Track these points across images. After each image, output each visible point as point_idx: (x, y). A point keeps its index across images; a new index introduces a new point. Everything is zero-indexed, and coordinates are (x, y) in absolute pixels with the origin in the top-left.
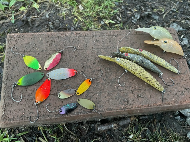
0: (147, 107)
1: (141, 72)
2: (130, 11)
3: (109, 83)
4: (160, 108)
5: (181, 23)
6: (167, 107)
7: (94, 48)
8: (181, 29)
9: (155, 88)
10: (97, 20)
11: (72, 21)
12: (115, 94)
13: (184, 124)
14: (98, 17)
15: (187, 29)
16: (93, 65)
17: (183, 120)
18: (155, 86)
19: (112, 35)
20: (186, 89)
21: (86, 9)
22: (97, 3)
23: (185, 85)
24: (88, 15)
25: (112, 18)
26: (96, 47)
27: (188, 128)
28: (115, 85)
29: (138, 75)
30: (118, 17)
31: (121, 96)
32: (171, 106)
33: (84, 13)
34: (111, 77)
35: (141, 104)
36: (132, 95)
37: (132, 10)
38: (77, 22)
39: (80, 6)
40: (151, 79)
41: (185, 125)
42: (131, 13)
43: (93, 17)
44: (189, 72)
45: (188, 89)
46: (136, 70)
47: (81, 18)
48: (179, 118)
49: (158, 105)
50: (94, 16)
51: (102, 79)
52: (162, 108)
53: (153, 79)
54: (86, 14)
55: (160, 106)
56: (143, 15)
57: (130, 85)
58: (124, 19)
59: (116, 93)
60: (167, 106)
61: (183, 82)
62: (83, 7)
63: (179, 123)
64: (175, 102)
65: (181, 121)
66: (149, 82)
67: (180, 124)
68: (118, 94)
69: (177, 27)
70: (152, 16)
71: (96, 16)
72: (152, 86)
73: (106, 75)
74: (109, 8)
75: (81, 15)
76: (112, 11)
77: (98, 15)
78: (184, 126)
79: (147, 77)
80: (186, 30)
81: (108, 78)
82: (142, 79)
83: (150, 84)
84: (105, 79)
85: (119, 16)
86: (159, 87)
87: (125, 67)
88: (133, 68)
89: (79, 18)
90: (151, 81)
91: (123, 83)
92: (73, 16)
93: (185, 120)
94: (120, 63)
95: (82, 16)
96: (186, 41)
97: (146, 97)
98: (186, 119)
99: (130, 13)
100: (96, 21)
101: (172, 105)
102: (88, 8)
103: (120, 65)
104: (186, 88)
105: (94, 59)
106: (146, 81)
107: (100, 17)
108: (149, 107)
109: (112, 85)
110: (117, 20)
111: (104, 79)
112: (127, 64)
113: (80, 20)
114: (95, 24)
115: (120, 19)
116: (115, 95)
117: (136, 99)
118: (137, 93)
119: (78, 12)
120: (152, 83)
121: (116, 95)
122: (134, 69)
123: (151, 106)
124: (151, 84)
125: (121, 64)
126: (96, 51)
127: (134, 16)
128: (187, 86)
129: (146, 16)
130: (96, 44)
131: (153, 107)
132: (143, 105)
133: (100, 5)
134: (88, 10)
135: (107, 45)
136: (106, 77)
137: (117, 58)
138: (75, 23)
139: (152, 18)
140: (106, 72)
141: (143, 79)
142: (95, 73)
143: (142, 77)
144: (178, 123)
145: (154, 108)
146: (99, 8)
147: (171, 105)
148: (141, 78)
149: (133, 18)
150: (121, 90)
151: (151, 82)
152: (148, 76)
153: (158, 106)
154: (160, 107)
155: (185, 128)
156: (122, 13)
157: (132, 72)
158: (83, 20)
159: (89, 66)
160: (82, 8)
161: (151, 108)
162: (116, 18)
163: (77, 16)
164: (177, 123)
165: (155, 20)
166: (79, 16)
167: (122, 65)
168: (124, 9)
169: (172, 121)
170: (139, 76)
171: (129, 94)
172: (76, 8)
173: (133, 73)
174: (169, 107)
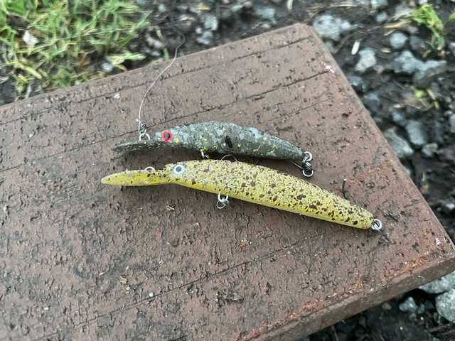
0: (264, 336)
1: (273, 186)
2: (188, 12)
3: (102, 279)
4: (317, 322)
5: (342, 10)
6: (340, 310)
7: (30, 157)
8: (346, 25)
9: (343, 223)
10: (87, 63)
11: (13, 87)
12: (130, 320)
13: (433, 319)
14: (88, 55)
15: (364, 22)
16: (29, 226)
17: (426, 309)
18: (339, 219)
19: (94, 96)
20: (395, 220)
21: (47, 39)
22: (78, 15)
23: (387, 204)
24: (58, 56)
25: (136, 46)
26: (40, 154)
27: (446, 330)
28: (124, 281)
29: (266, 201)
30: (150, 40)
31: (156, 319)
32: (354, 302)
33: (43, 53)
34: (105, 254)
35: (235, 330)
36: (195, 303)
37: (193, 10)
38: (26, 85)
39: (27, 37)
40: (316, 199)
41: (436, 325)
42: (192, 18)
43: (74, 58)
44: (388, 155)
45: (402, 218)
46: (253, 184)
47: (37, 70)
48: (411, 305)
49: (304, 314)
50: (75, 54)
51: (72, 273)
52: (323, 321)
53: (324, 195)
54: (50, 54)
55: (314, 315)
56: (226, 14)
57: (184, 263)
58: (172, 41)
59: (131, 316)
60: (339, 305)
61: (376, 194)
62: (35, 35)
63: (416, 323)
64: (365, 280)
65: (420, 312)
66: (315, 211)
67: (421, 323)
68: (141, 314)
69: (332, 25)
70: (253, 14)
71: (82, 52)
72: (330, 219)
73: (85, 252)
74: (118, 21)
75: (37, 61)
76: (130, 26)
77: (87, 47)
78: (435, 329)
79: (300, 197)
80: (361, 27)
81: (96, 260)
82: (284, 209)
83: (319, 216)
84: (84, 270)
85: (153, 34)
86: (355, 217)
87: (211, 188)
88: (242, 181)
89: (31, 71)
90: (319, 204)
91: (157, 263)
92: (12, 72)
93: (431, 306)
94: (190, 181)
95: (40, 64)
96: (369, 59)
97: (253, 295)
98: (434, 303)
99: (188, 20)
100: (86, 66)
101: (355, 298)
102: (51, 36)
103: (194, 187)
104: (394, 214)
105: (34, 199)
106: (301, 210)
107: (96, 52)
108: (272, 334)
109: (112, 285)
110: (152, 48)
111: (77, 272)
112: (215, 175)
113: (36, 79)
114: (84, 77)
115: (158, 44)
116: (131, 326)
117: (214, 318)
118: (215, 289)
119: (25, 55)
120: (326, 210)
121: (134, 322)
122: (244, 185)
123: (278, 326)
124: (324, 216)
125: (194, 183)
126: (39, 167)
127: (202, 25)
128: (394, 204)
129: (237, 17)
130: (39, 141)
131: (286, 328)
132: (245, 333)
133: (89, 19)
134: (55, 39)
135: (81, 135)
136: (84, 260)
137: (172, 165)
138: (20, 89)
139: (258, 18)
140: (84, 240)
141: (290, 209)
142: (39, 257)
143: (284, 202)
144: (413, 325)
145: (291, 329)
146: (87, 28)
147: (351, 297)
148: (280, 208)
149: (199, 30)
150: (151, 295)
151: (320, 208)
152: (302, 190)
153: (303, 317)
154: (314, 321)
155: (438, 335)
156: (161, 24)
157: (243, 197)
158: (45, 74)
159: (17, 233)
160: (35, 41)
161: (281, 335)
162: (147, 44)
163: (22, 67)
164: (409, 324)
165: (267, 20)
166: (30, 66)
167: (198, 186)
168: (167, 13)
169: (394, 320)
170: (271, 204)
171: (186, 303)
172: (17, 46)
173: (248, 199)
174: (347, 307)
